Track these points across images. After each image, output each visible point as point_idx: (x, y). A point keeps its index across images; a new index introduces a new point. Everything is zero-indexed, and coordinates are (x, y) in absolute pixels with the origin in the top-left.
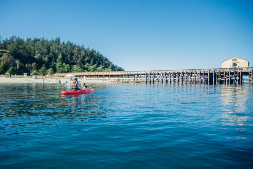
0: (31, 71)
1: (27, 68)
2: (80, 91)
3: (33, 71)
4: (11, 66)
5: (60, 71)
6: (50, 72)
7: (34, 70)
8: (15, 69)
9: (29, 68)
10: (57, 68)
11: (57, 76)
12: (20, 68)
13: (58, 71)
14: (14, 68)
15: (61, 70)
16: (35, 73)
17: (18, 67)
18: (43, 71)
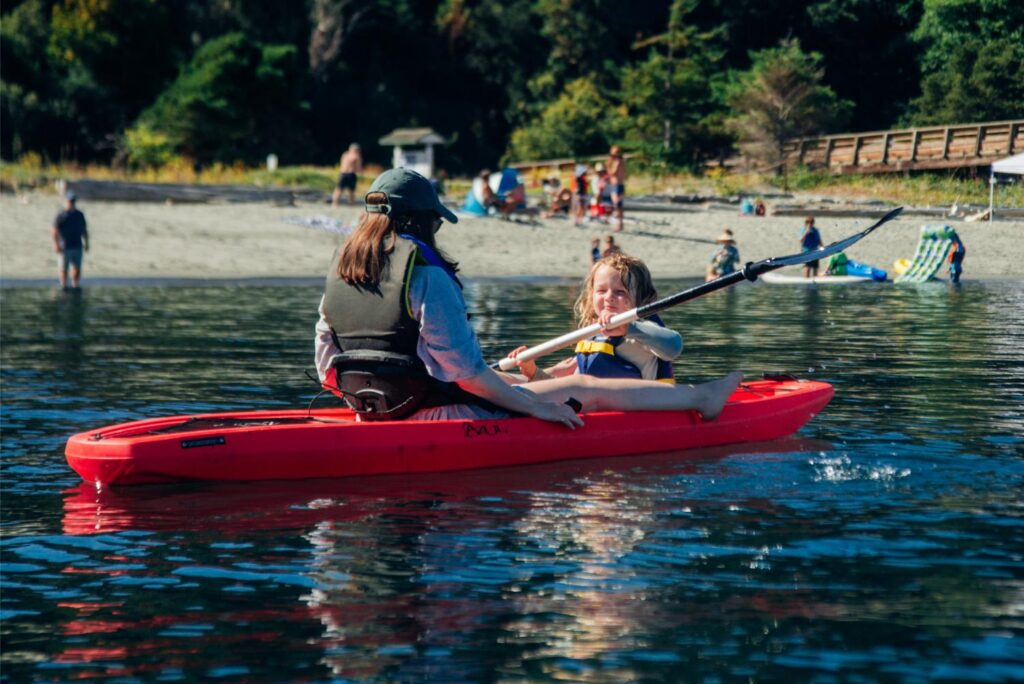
0: (530, 98)
1: (465, 44)
2: (463, 416)
3: (557, 90)
4: (227, 25)
5: (971, 91)
6: (771, 112)
7: (570, 72)
8: (263, 70)
9: (488, 53)
10: (929, 42)
11: (883, 172)
12: (354, 44)
13: (939, 93)
14: (256, 57)
15: (979, 77)
16: (581, 123)
17: (329, 34)
18: (678, 91)
